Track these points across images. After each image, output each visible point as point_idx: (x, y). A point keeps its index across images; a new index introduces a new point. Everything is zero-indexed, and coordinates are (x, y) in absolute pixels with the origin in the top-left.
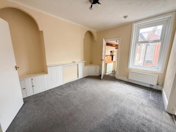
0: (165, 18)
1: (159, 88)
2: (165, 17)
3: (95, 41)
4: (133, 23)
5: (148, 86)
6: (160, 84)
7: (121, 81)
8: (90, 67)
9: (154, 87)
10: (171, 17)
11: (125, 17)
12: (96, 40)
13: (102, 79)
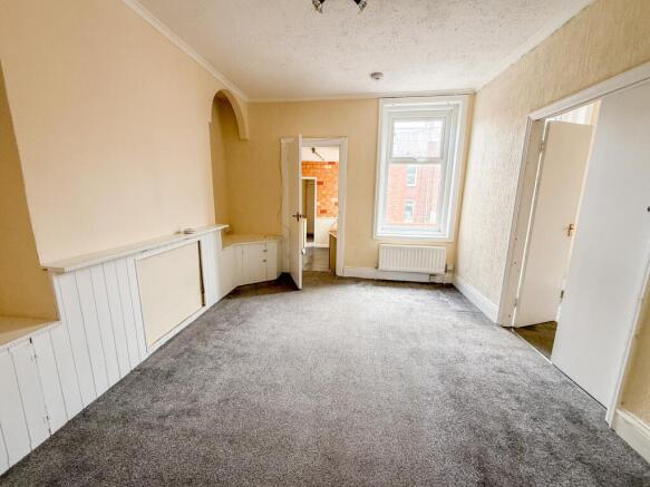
0: (449, 105)
1: (447, 279)
2: (451, 103)
3: (246, 140)
4: (381, 101)
5: (425, 279)
6: (450, 268)
7: (357, 280)
8: (239, 249)
9: (438, 280)
10: (458, 105)
11: (375, 75)
12: (248, 137)
13: (300, 286)
